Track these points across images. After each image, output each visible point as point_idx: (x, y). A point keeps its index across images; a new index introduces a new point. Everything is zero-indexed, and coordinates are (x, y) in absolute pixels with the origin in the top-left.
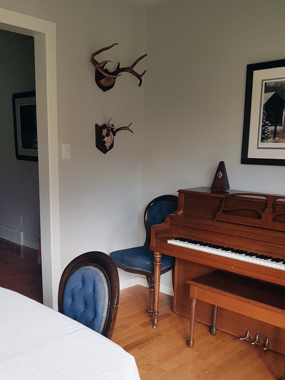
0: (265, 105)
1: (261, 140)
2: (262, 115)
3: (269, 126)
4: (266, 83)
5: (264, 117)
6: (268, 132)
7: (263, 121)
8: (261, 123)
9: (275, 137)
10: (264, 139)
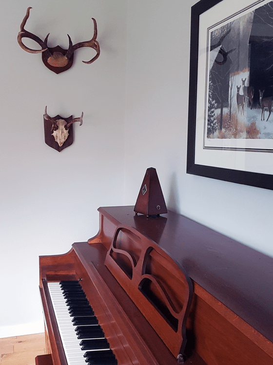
0: (211, 72)
1: (208, 133)
2: (208, 90)
3: (216, 109)
4: (212, 33)
5: (210, 93)
6: (214, 119)
7: (209, 100)
8: (208, 105)
9: (221, 129)
10: (210, 132)
